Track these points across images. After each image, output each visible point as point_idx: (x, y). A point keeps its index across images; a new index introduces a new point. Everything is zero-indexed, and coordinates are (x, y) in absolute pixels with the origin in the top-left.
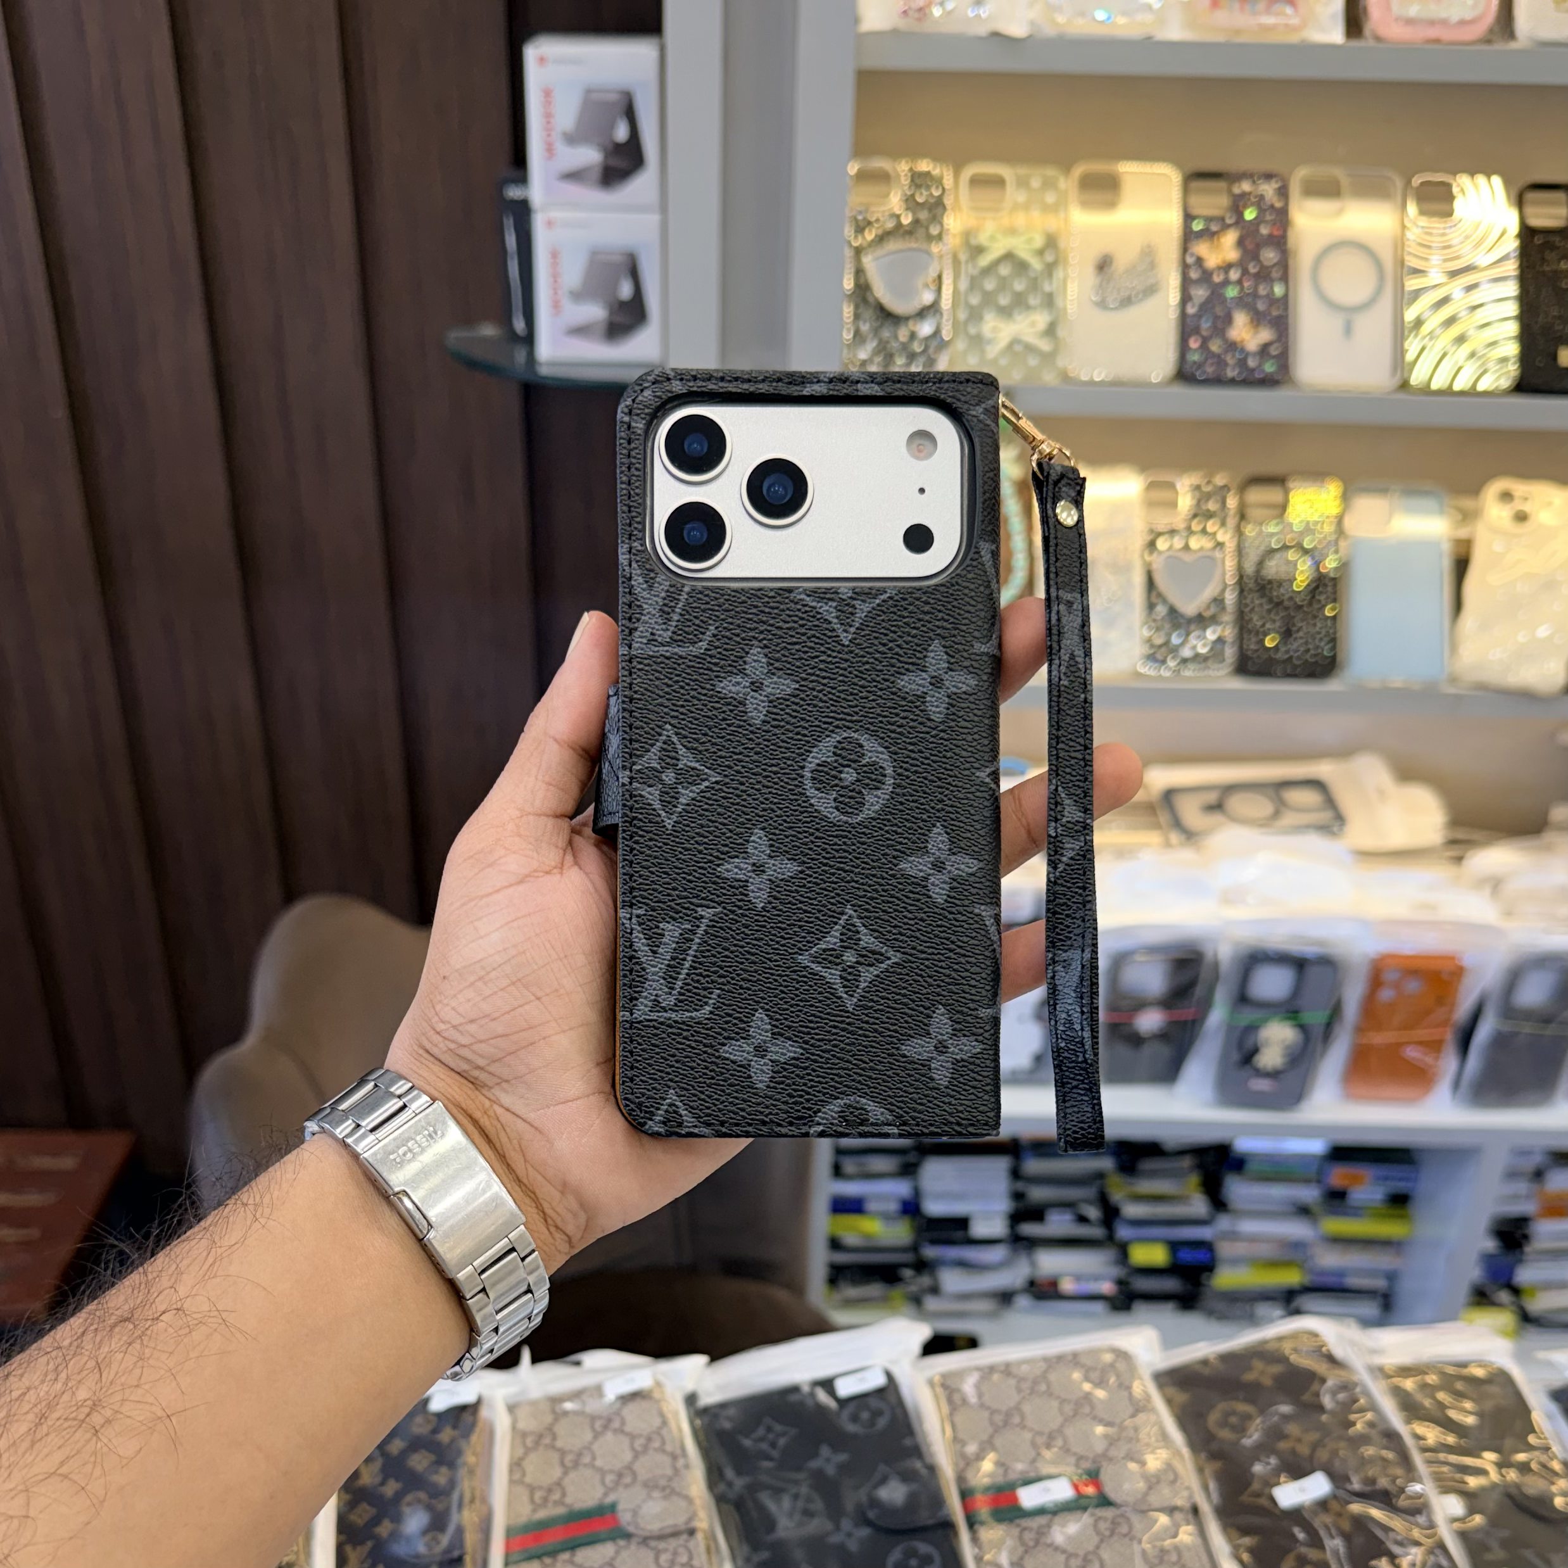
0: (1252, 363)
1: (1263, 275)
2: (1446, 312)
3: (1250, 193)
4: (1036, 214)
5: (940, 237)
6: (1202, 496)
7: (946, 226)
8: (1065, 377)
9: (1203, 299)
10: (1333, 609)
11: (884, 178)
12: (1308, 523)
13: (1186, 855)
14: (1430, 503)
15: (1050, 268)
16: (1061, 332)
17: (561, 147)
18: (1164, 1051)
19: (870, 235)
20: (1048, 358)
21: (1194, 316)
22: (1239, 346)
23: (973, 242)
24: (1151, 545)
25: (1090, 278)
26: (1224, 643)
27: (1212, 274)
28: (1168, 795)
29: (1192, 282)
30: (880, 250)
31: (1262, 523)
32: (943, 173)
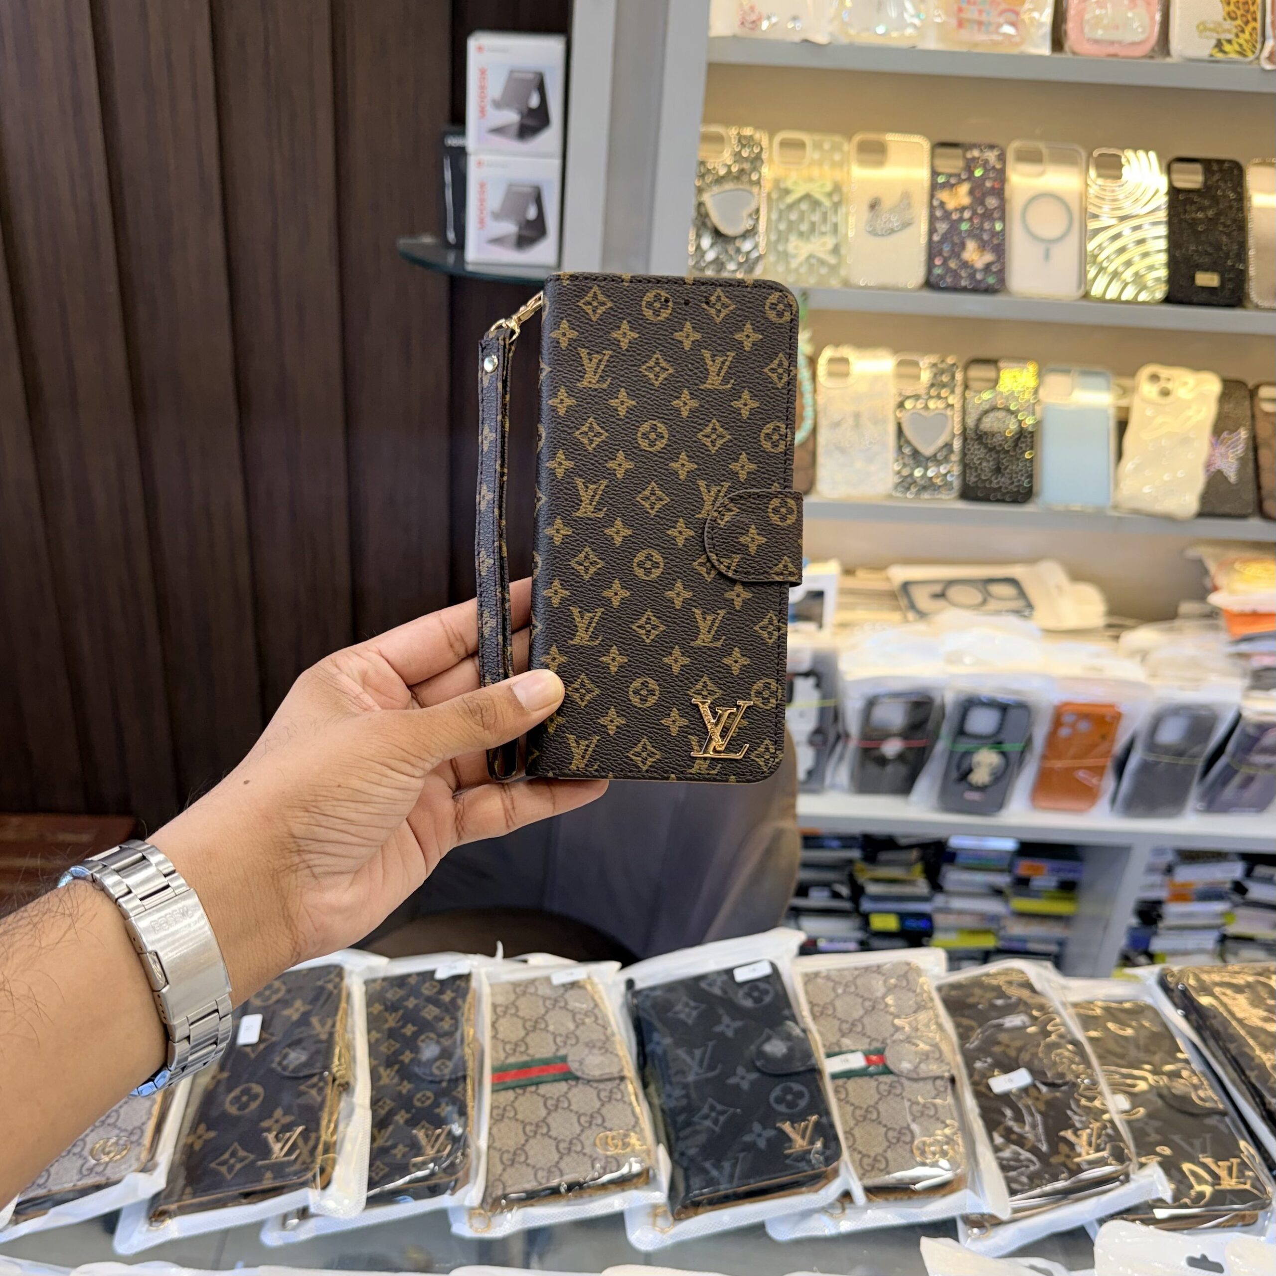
0: (979, 276)
1: (988, 215)
2: (1118, 244)
3: (979, 158)
4: (826, 168)
5: (758, 183)
6: (937, 371)
7: (763, 174)
8: (846, 283)
9: (944, 231)
10: (1030, 454)
11: (719, 139)
12: (1013, 392)
13: (921, 627)
14: (1100, 381)
15: (836, 206)
16: (843, 251)
17: (490, 110)
18: (902, 770)
19: (709, 179)
20: (834, 269)
21: (939, 242)
22: (970, 263)
23: (782, 186)
24: (901, 405)
25: (865, 214)
26: (952, 476)
27: (951, 213)
28: (906, 586)
29: (937, 218)
30: (716, 189)
31: (980, 392)
32: (762, 137)
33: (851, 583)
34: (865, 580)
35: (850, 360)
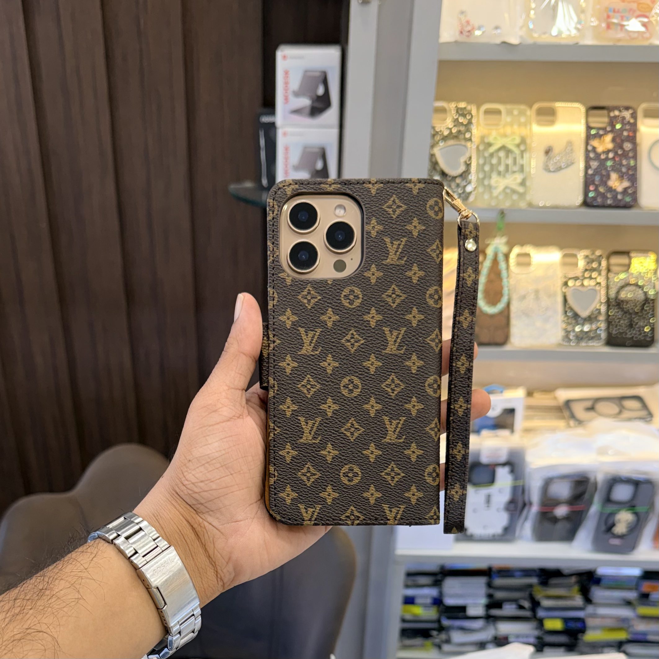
0: (619, 197)
1: (625, 155)
3: (618, 116)
4: (515, 127)
5: (470, 140)
6: (590, 261)
7: (473, 133)
8: (530, 205)
9: (596, 167)
11: (443, 110)
12: (640, 273)
13: (580, 431)
15: (522, 152)
16: (528, 183)
17: (291, 98)
18: (567, 525)
19: (438, 138)
20: (522, 196)
21: (592, 175)
22: (614, 188)
23: (486, 141)
24: (566, 284)
25: (542, 157)
26: (601, 330)
27: (600, 155)
28: (568, 403)
29: (591, 159)
30: (441, 144)
31: (618, 274)
32: (473, 109)
33: (533, 401)
34: (540, 399)
35: (531, 255)
